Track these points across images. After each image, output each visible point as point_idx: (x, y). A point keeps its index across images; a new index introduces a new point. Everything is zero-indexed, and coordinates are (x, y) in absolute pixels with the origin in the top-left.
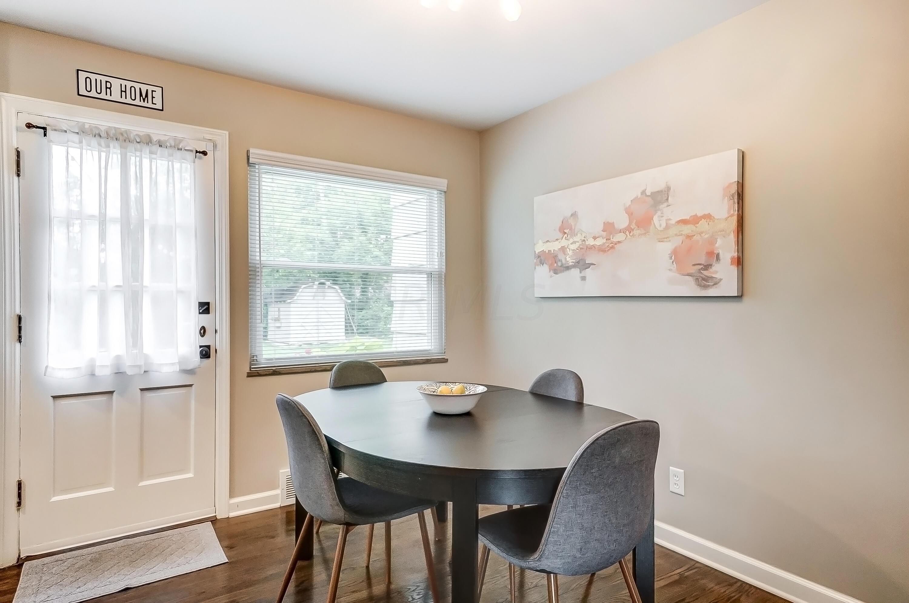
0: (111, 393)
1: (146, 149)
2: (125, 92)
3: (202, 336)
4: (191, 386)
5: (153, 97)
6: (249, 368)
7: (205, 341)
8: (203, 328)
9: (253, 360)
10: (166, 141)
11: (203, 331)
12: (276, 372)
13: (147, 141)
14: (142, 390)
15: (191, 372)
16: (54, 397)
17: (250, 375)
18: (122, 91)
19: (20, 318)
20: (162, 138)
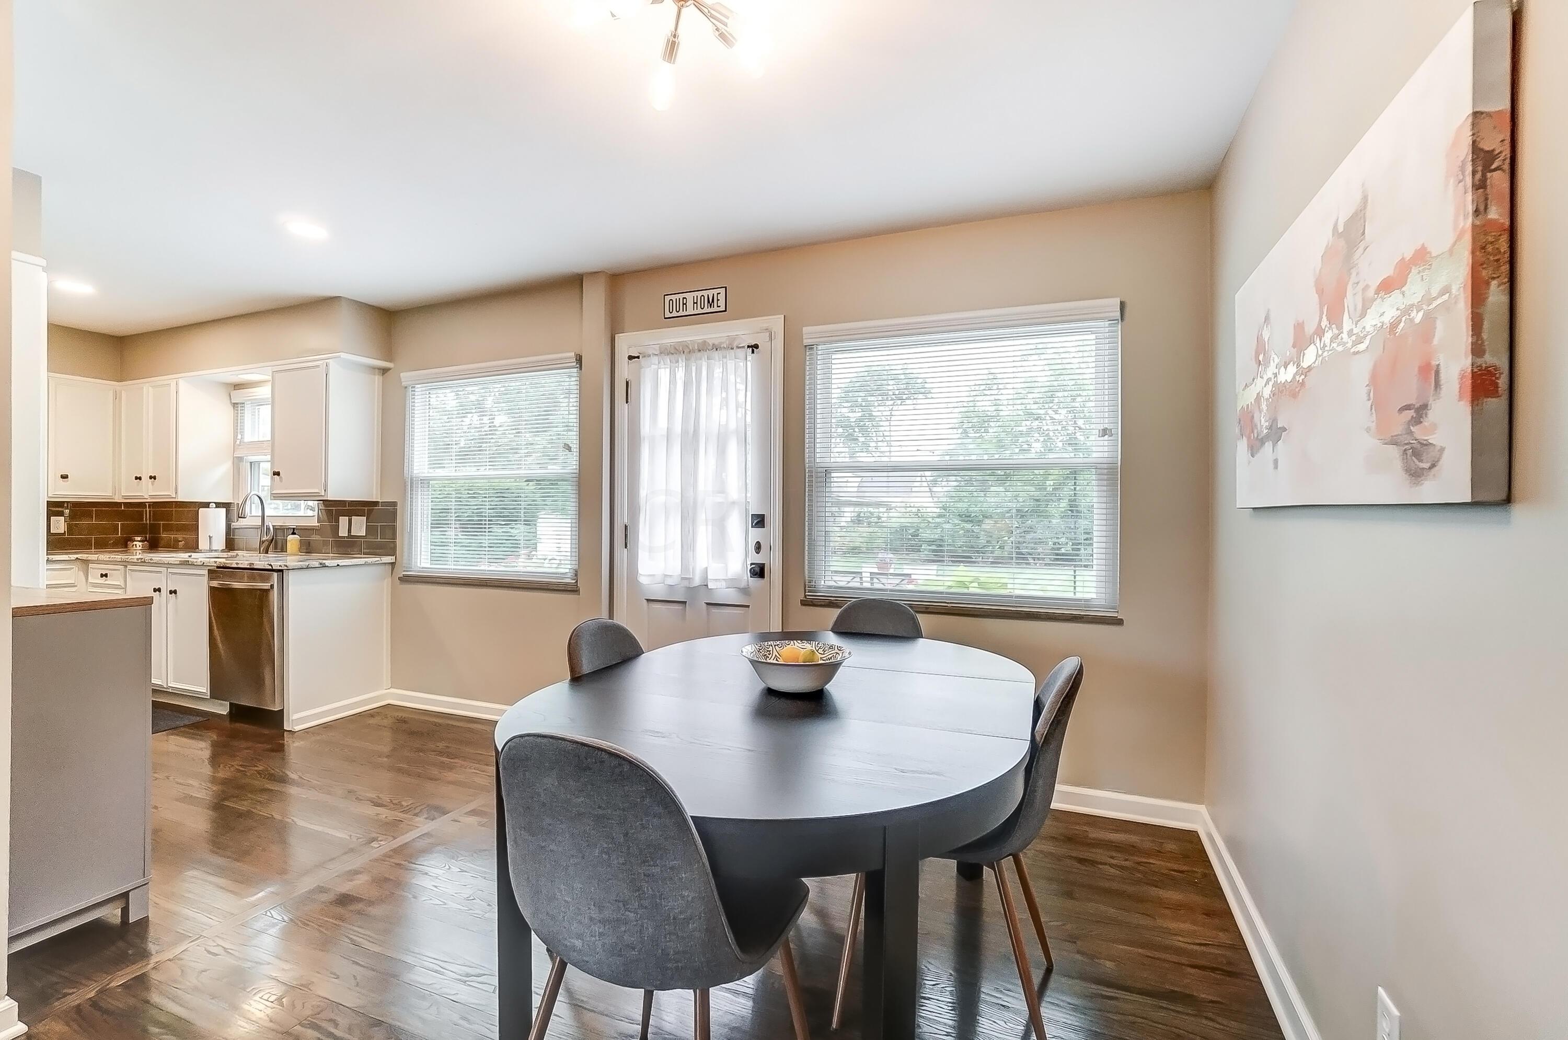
0: (685, 603)
1: (705, 355)
2: (697, 303)
3: (758, 553)
4: (748, 606)
5: (718, 300)
6: (803, 596)
7: (759, 559)
8: (758, 543)
9: (809, 586)
10: (721, 343)
11: (758, 547)
12: (833, 603)
13: (703, 348)
14: (708, 604)
15: (745, 591)
16: (648, 600)
17: (804, 603)
18: (694, 303)
19: (626, 527)
20: (716, 342)
